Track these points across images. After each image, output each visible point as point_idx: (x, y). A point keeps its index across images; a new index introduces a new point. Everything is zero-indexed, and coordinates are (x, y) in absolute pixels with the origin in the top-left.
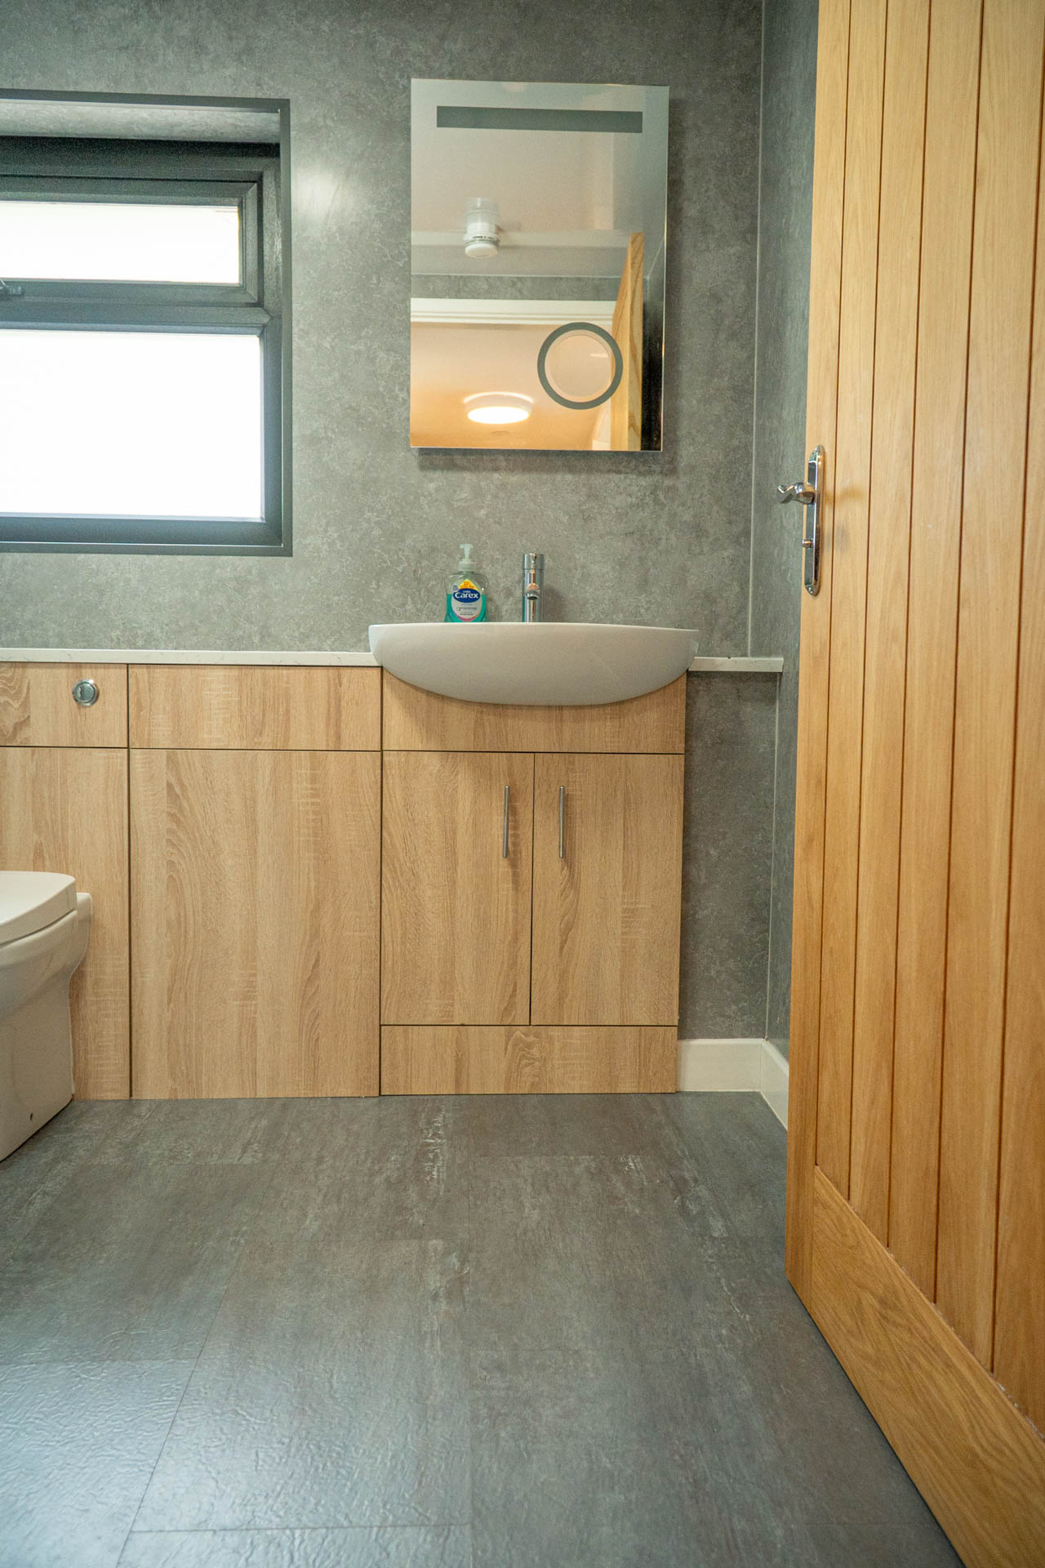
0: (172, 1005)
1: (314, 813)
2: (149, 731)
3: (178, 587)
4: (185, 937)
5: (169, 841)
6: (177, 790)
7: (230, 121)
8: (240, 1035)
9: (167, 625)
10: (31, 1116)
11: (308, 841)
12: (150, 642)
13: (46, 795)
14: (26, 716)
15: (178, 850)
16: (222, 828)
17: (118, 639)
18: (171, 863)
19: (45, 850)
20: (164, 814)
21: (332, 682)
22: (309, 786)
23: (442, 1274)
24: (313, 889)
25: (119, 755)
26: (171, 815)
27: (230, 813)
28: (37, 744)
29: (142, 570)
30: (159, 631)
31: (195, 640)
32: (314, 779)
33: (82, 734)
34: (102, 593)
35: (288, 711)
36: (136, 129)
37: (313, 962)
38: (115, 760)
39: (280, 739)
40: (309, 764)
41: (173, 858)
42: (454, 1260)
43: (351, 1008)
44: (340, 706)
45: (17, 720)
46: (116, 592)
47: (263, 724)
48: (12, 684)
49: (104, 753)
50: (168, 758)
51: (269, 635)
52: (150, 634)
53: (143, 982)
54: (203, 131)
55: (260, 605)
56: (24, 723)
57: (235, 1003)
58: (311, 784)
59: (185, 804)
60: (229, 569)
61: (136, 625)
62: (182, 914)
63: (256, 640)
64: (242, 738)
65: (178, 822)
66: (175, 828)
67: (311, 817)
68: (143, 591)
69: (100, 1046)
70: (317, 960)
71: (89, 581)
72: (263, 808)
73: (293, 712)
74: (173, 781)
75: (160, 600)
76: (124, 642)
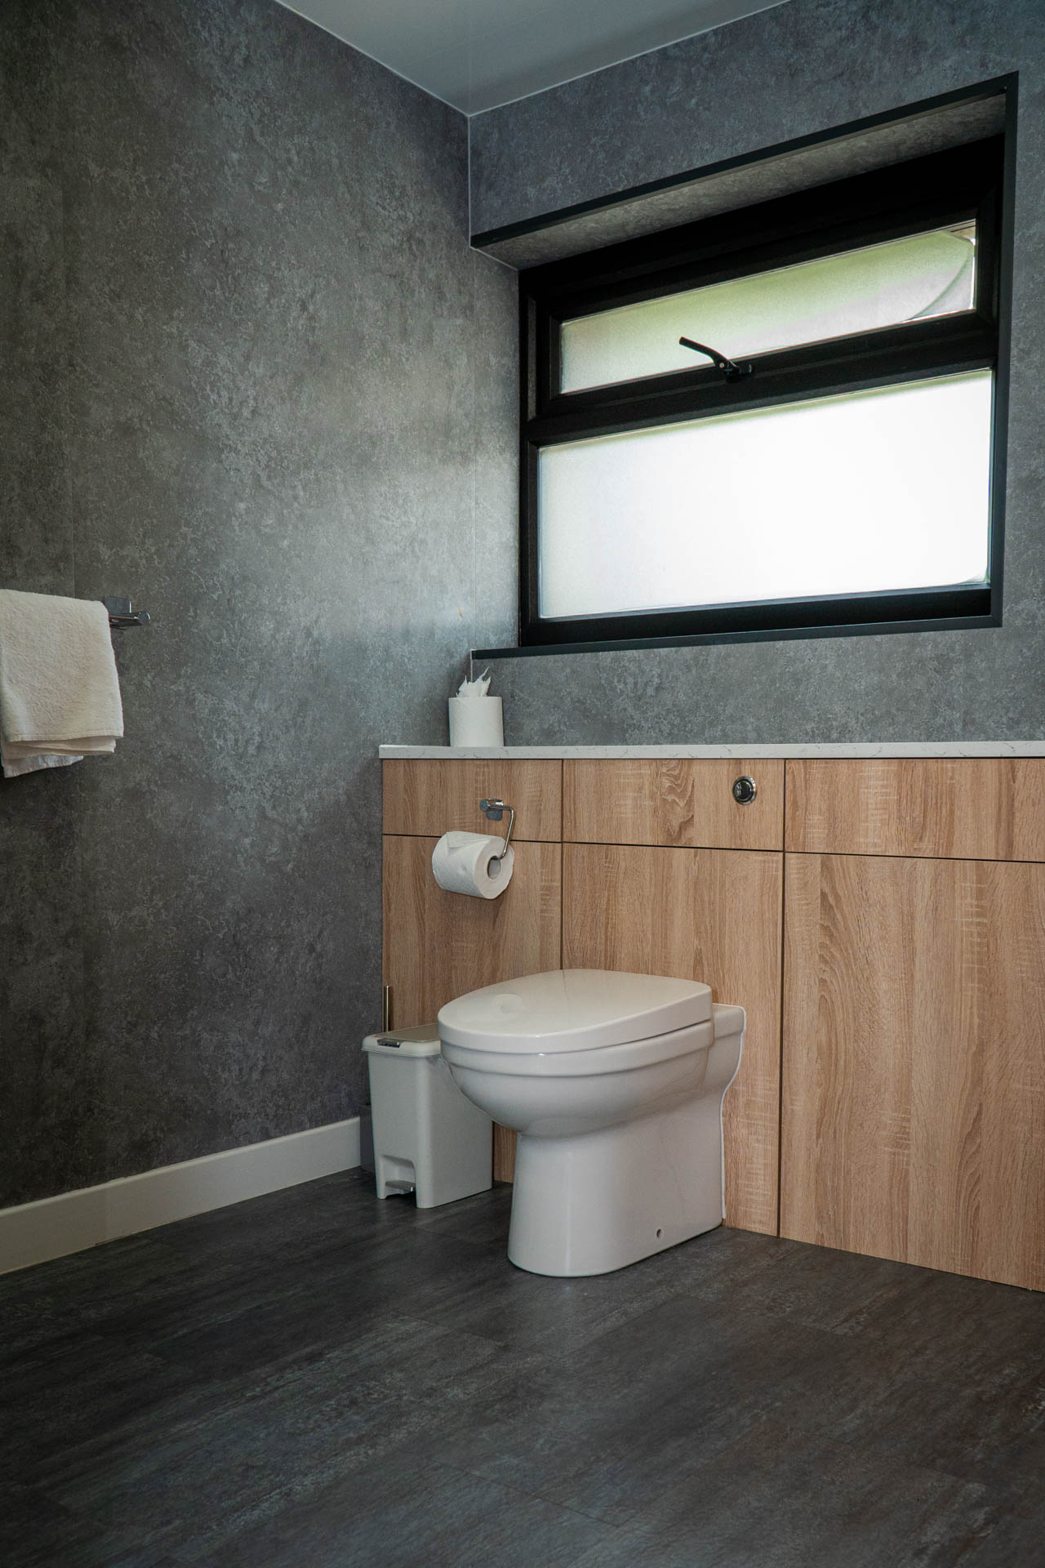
0: (821, 1140)
1: (979, 934)
2: (804, 832)
3: (874, 670)
4: (836, 1065)
5: (821, 956)
6: (831, 900)
7: (956, 120)
8: (891, 1187)
9: (862, 715)
10: (659, 1231)
11: (973, 968)
12: (844, 735)
13: (706, 899)
14: (690, 816)
15: (831, 968)
16: (877, 945)
17: (813, 731)
18: (823, 981)
19: (704, 958)
20: (818, 927)
21: (1004, 777)
22: (974, 902)
23: (951, 1527)
24: (976, 1027)
25: (775, 858)
26: (825, 928)
27: (886, 929)
28: (699, 846)
29: (838, 655)
30: (854, 722)
31: (892, 731)
32: (980, 894)
33: (741, 835)
34: (798, 682)
35: (952, 812)
36: (861, 161)
37: (975, 1115)
38: (771, 865)
39: (943, 844)
40: (975, 877)
41: (826, 977)
42: (980, 1516)
43: (1019, 1178)
44: (1013, 805)
45: (682, 820)
46: (812, 680)
47: (924, 827)
48: (679, 782)
49: (760, 857)
50: (823, 864)
51: (973, 722)
52: (845, 726)
53: (792, 1110)
54: (932, 141)
55: (963, 686)
56: (688, 823)
57: (886, 1149)
58: (977, 899)
59: (839, 916)
60: (930, 647)
61: (831, 716)
62: (833, 1040)
63: (958, 728)
64: (900, 843)
65: (831, 936)
66: (828, 943)
67: (977, 940)
68: (839, 678)
69: (750, 1173)
70: (979, 1113)
71: (787, 670)
72: (922, 929)
73: (957, 813)
74: (827, 890)
75: (856, 686)
76: (818, 735)
